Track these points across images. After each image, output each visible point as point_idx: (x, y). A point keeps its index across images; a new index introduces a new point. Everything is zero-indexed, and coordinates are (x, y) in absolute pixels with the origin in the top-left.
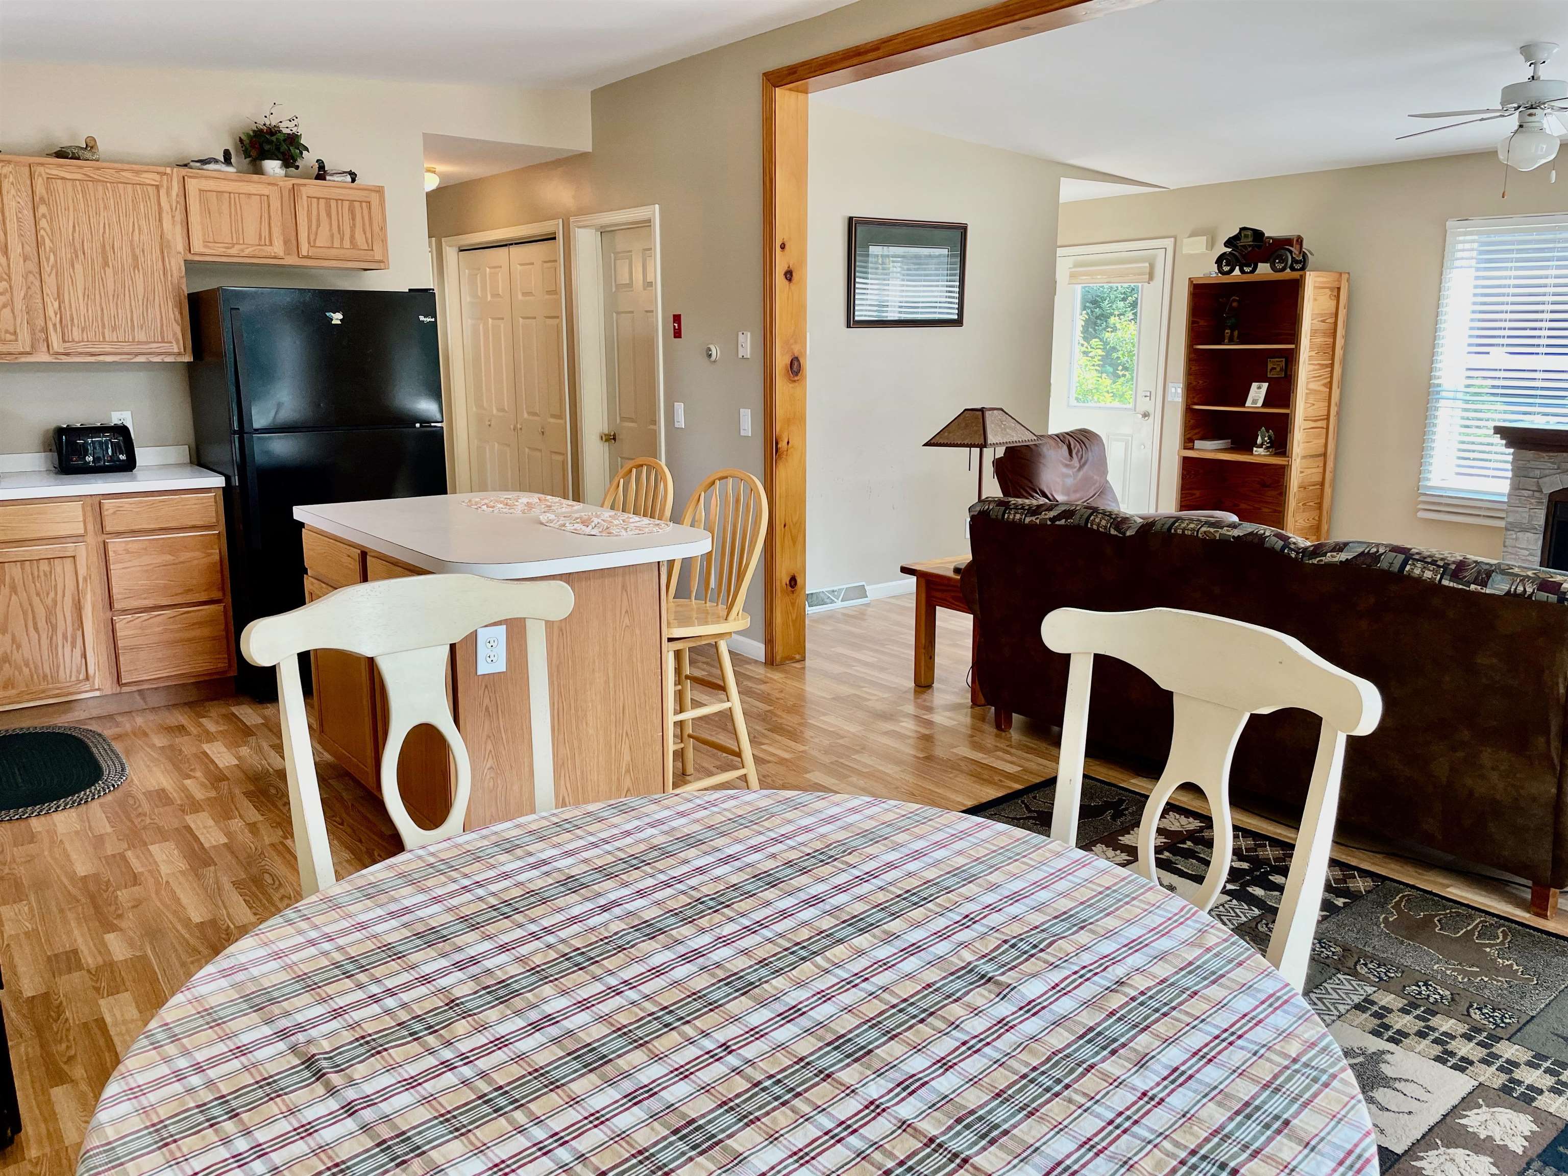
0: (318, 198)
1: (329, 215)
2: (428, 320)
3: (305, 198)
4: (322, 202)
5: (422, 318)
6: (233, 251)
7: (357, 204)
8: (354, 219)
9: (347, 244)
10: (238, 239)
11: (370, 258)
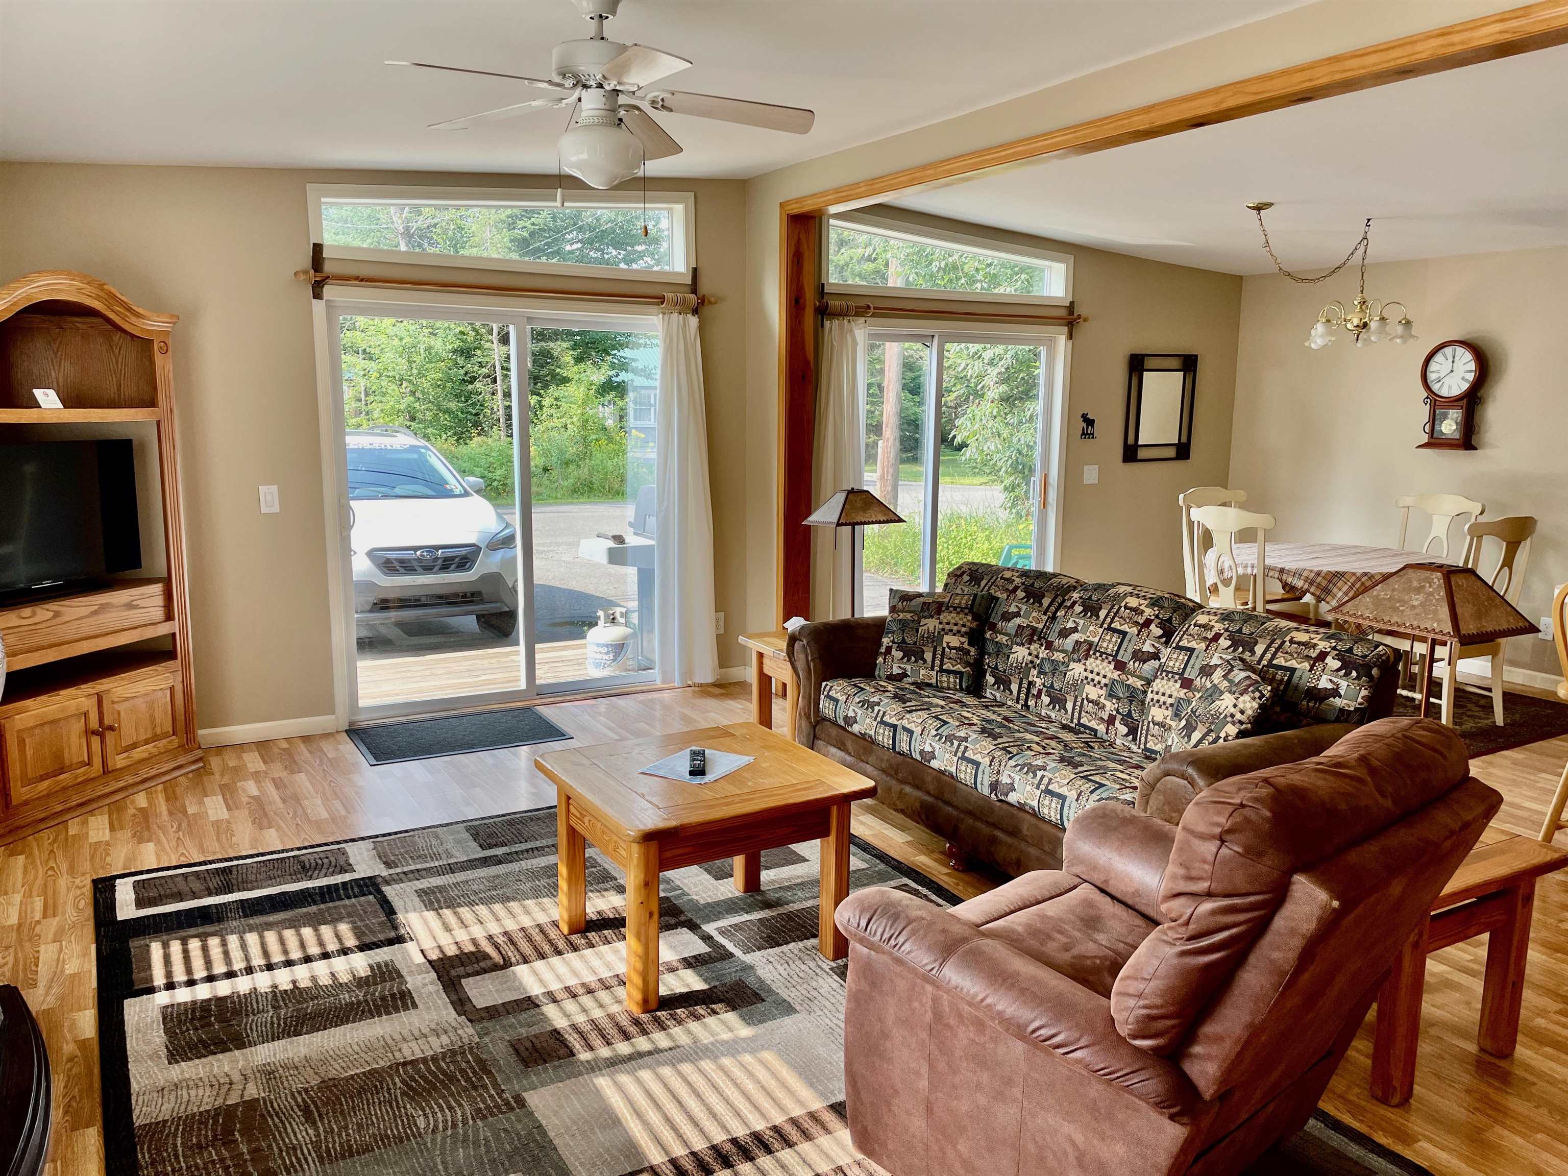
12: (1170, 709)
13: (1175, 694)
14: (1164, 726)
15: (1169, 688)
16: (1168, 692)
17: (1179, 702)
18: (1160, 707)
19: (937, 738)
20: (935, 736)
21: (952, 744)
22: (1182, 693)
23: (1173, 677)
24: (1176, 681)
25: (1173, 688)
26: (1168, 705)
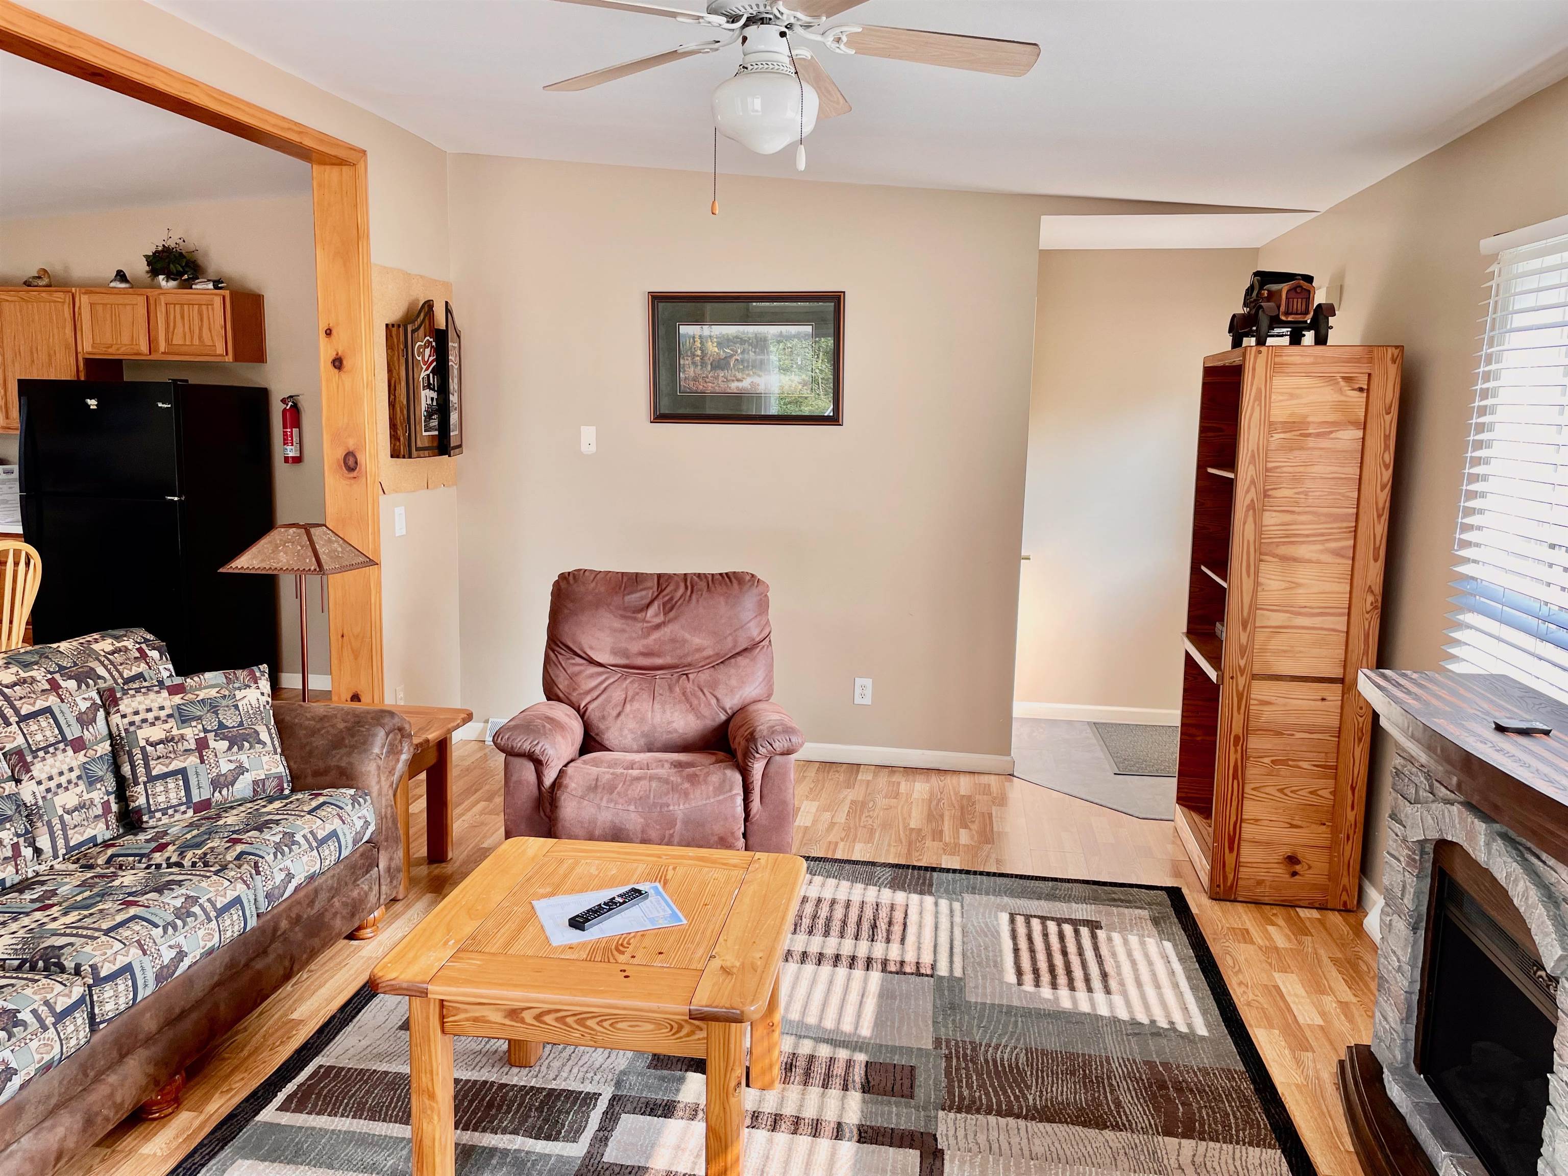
0: (175, 304)
1: (183, 317)
2: (165, 406)
3: (163, 304)
4: (178, 307)
5: (160, 405)
6: (110, 350)
7: (204, 307)
8: (202, 320)
9: (196, 342)
10: (117, 339)
11: (212, 353)
12: (80, 782)
13: (75, 764)
14: (83, 807)
15: (62, 762)
16: (65, 768)
17: (85, 768)
18: (67, 789)
19: (170, 930)
20: (165, 932)
21: (194, 915)
22: (81, 757)
23: (56, 749)
24: (64, 751)
25: (68, 760)
26: (75, 781)
